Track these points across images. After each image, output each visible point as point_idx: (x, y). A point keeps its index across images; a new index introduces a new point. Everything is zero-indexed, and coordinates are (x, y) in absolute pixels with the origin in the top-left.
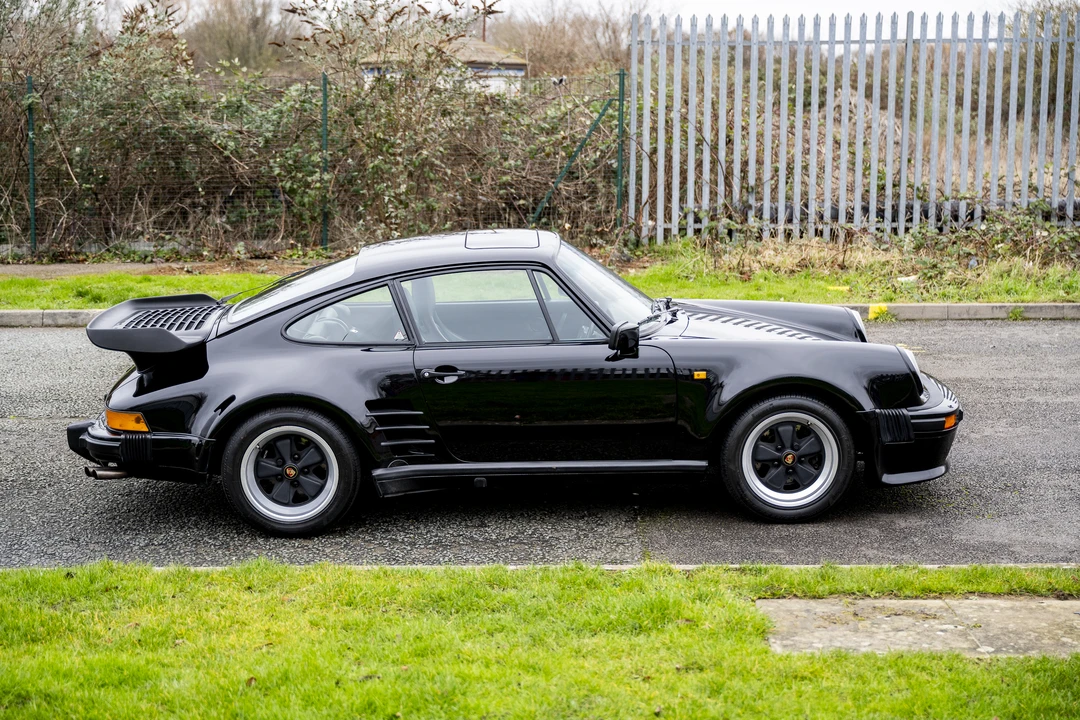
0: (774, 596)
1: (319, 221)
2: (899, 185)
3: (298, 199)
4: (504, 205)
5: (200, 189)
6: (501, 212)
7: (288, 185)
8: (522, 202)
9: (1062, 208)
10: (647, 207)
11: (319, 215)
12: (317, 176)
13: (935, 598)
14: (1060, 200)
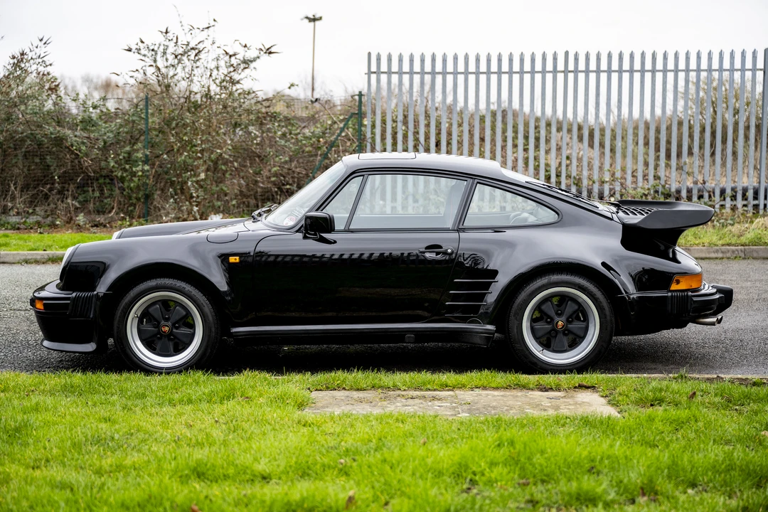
0: (327, 388)
1: (142, 200)
2: (560, 176)
3: (126, 184)
4: (276, 189)
5: (56, 177)
6: (274, 194)
7: (120, 174)
8: (288, 187)
9: (678, 191)
10: (379, 191)
11: (142, 196)
12: (140, 168)
13: (448, 390)
14: (677, 186)
